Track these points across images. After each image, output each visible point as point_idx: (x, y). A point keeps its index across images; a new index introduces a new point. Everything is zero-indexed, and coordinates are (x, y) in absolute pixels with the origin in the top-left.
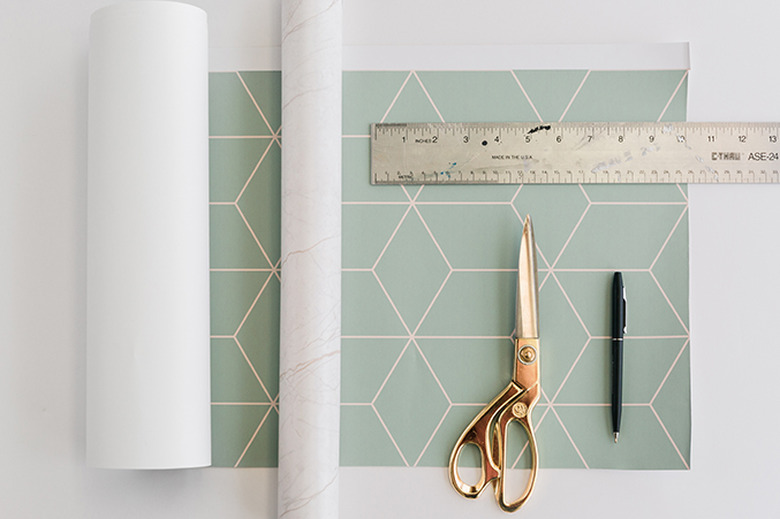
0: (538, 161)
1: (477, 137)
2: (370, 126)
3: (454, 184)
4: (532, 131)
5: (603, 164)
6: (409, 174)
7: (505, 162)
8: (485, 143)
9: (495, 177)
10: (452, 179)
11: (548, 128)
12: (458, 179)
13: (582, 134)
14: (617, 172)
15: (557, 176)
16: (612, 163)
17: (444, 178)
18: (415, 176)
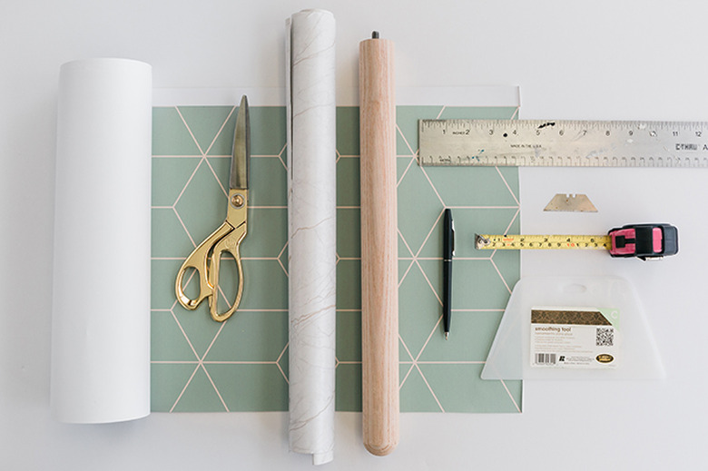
0: (545, 149)
1: (500, 130)
2: (418, 121)
3: (481, 166)
4: (541, 127)
5: (595, 152)
6: (447, 158)
7: (521, 150)
8: (505, 135)
9: (513, 161)
10: (481, 162)
11: (553, 124)
12: (486, 162)
13: (578, 129)
14: (605, 158)
15: (560, 160)
16: (601, 151)
17: (475, 161)
18: (452, 160)
